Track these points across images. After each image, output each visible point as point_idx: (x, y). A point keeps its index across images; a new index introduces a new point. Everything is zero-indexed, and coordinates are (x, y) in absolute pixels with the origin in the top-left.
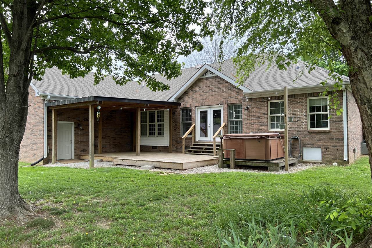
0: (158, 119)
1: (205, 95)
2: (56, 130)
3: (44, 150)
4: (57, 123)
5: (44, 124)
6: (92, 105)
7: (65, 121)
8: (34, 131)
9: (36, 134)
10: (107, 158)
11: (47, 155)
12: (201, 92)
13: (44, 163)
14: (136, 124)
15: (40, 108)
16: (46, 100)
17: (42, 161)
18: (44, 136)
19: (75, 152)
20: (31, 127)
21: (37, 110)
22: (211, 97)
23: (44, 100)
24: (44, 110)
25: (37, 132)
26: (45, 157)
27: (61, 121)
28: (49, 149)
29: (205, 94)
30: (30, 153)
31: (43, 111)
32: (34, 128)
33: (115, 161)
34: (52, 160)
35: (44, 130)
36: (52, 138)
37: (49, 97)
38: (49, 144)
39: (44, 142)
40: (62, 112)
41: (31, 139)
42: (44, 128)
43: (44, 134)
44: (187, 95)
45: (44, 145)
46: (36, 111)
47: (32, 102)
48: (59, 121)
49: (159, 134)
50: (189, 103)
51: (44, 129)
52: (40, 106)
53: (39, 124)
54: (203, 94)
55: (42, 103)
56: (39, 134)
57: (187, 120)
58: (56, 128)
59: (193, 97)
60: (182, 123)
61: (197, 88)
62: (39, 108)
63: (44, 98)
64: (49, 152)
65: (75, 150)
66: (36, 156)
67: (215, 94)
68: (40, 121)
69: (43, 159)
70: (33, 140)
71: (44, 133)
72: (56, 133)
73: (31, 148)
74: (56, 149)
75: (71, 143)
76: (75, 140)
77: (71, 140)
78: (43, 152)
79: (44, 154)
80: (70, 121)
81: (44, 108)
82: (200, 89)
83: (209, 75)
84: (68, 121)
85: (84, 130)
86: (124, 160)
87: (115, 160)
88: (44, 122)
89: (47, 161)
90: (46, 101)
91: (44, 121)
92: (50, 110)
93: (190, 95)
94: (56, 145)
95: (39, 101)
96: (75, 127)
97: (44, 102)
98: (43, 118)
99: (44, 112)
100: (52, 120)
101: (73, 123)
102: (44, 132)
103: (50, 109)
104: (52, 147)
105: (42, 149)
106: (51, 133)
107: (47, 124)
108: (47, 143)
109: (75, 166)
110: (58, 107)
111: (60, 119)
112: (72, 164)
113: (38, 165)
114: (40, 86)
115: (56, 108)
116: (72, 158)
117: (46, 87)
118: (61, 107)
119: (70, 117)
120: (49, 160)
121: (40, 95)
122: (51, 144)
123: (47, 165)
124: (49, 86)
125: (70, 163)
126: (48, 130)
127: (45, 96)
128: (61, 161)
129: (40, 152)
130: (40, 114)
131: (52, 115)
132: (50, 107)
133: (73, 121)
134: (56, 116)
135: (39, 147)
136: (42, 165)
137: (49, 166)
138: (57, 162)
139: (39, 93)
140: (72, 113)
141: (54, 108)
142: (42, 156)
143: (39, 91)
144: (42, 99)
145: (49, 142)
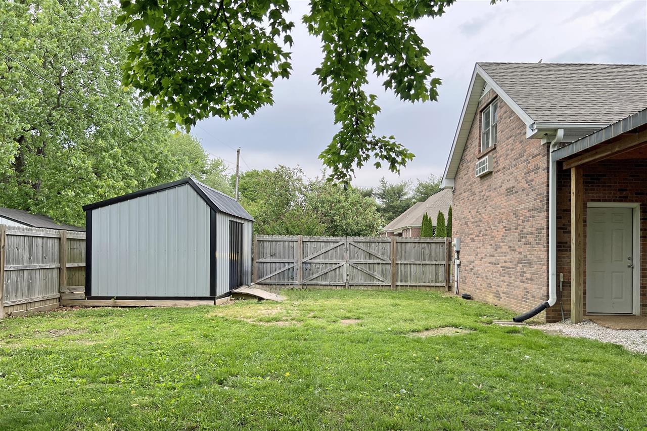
3: (548, 282)
4: (586, 207)
5: (548, 210)
7: (610, 201)
8: (525, 231)
9: (531, 239)
11: (555, 297)
13: (547, 318)
15: (539, 168)
16: (553, 143)
17: (544, 313)
18: (548, 243)
19: (643, 295)
20: (520, 222)
21: (532, 176)
23: (549, 143)
24: (548, 172)
25: (531, 234)
26: (552, 301)
27: (599, 201)
28: (562, 280)
30: (517, 287)
31: (546, 175)
32: (525, 223)
34: (570, 311)
35: (548, 228)
37: (561, 133)
38: (562, 267)
39: (548, 261)
40: (602, 176)
41: (520, 253)
42: (548, 221)
43: (548, 239)
45: (548, 268)
46: (529, 178)
47: (522, 159)
48: (593, 200)
51: (548, 225)
52: (540, 165)
53: (536, 212)
55: (543, 156)
56: (536, 240)
58: (583, 222)
62: (536, 169)
63: (548, 139)
64: (563, 287)
65: (643, 287)
66: (529, 296)
68: (538, 203)
69: (545, 306)
70: (524, 254)
71: (548, 235)
72: (580, 236)
73: (519, 274)
75: (631, 267)
76: (642, 259)
77: (631, 259)
78: (545, 288)
79: (548, 293)
80: (625, 201)
81: (548, 168)
84: (620, 201)
88: (548, 207)
89: (557, 314)
90: (554, 146)
91: (548, 203)
92: (566, 171)
94: (582, 270)
95: (536, 152)
96: (642, 219)
97: (548, 151)
98: (545, 194)
99: (548, 178)
100: (570, 200)
101: (636, 205)
102: (548, 232)
103: (565, 167)
104: (571, 276)
105: (544, 278)
106: (568, 234)
107: (557, 210)
108: (557, 265)
109: (644, 343)
110: (586, 158)
111: (595, 195)
112: (635, 335)
113: (534, 323)
114: (538, 109)
115: (580, 160)
116: (634, 313)
117: (554, 110)
118: (597, 153)
119: (626, 190)
120: (564, 311)
121: (536, 131)
122: (566, 267)
123: (556, 327)
124: (562, 108)
125: (625, 330)
126: (558, 228)
127: (549, 133)
128: (597, 320)
129: (539, 288)
130: (538, 185)
131: (570, 186)
132: (564, 164)
133: (636, 201)
134: (581, 185)
135: (537, 274)
136: (543, 324)
137: (560, 332)
138: (584, 321)
139: (535, 126)
140: (632, 176)
141: (574, 162)
142: (542, 299)
143: (534, 122)
144: (543, 145)
145: (561, 261)
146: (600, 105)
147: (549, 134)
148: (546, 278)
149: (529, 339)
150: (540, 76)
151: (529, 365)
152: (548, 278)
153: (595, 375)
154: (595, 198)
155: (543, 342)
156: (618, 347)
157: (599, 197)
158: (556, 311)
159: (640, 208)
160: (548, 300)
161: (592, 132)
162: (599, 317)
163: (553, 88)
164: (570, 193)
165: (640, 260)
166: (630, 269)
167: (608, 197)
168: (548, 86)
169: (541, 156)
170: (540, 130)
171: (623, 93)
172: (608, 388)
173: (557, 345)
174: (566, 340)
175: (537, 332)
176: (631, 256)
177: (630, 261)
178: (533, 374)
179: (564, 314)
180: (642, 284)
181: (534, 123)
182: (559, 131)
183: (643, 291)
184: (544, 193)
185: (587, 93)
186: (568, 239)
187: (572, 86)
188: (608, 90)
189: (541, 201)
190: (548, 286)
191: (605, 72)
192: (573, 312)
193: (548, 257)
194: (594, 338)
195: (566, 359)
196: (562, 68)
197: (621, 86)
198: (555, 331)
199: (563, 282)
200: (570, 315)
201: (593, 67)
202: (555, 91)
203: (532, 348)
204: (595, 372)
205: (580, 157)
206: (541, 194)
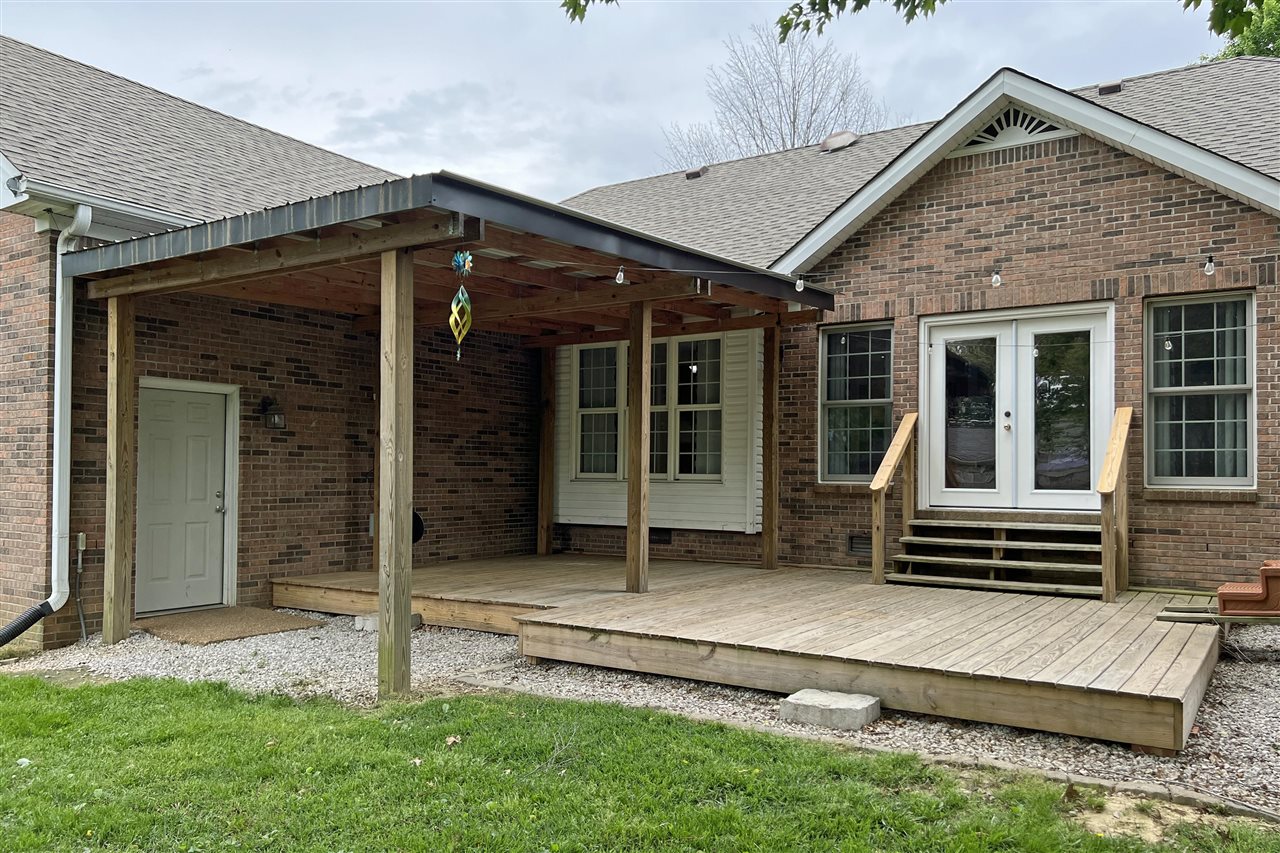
0: (681, 389)
1: (986, 249)
2: (128, 426)
3: (49, 555)
4: (137, 387)
5: (51, 388)
6: (404, 252)
7: (185, 377)
10: (456, 608)
11: (66, 588)
12: (957, 232)
13: (45, 638)
14: (553, 412)
15: (28, 286)
16: (65, 233)
17: (38, 626)
18: (50, 463)
19: (242, 565)
22: (1026, 263)
23: (53, 236)
24: (53, 299)
25: (5, 440)
26: (57, 600)
27: (164, 375)
28: (82, 548)
29: (984, 242)
31: (46, 304)
33: (535, 639)
34: (100, 617)
35: (51, 430)
36: (104, 481)
37: (84, 215)
38: (82, 519)
39: (50, 505)
40: (170, 323)
42: (51, 413)
43: (50, 455)
44: (862, 251)
45: (49, 522)
48: (151, 373)
49: (686, 466)
50: (880, 299)
51: (51, 423)
52: (31, 278)
53: (19, 389)
54: (972, 244)
55: (41, 259)
56: (16, 456)
57: (859, 390)
59: (906, 264)
60: (823, 406)
61: (932, 215)
62: (21, 287)
63: (53, 221)
64: (84, 564)
65: (242, 550)
67: (1058, 241)
68: (25, 369)
69: (43, 613)
71: (51, 446)
72: (127, 449)
74: (127, 547)
75: (222, 511)
76: (243, 495)
77: (222, 495)
78: (41, 570)
79: (48, 579)
80: (214, 381)
81: (53, 290)
82: (954, 215)
83: (1016, 137)
84: (206, 379)
85: (292, 434)
86: (603, 639)
87: (531, 631)
88: (51, 380)
89: (71, 625)
90: (68, 240)
91: (51, 372)
92: (95, 302)
93: (887, 251)
94: (129, 525)
95: (21, 247)
96: (243, 418)
97: (54, 249)
98: (45, 349)
99: (53, 314)
100: (104, 369)
101: (233, 390)
102: (50, 439)
103: (93, 294)
104: (104, 537)
105: (38, 547)
106: (99, 445)
107: (73, 389)
108: (71, 513)
109: (261, 667)
110: (145, 281)
111: (156, 363)
112: (238, 650)
113: (12, 656)
114: (26, 145)
115: (133, 283)
116: (225, 602)
117: (65, 158)
118: (169, 276)
119: (215, 358)
120: (85, 619)
121: (26, 197)
122: (93, 519)
123: (71, 658)
124: (85, 158)
125: (218, 642)
126: (75, 430)
127: (57, 209)
128: (160, 627)
129: (22, 570)
130: (27, 326)
131: (105, 337)
132: (91, 285)
133: (233, 382)
134: (130, 339)
135: (20, 536)
136: (36, 654)
137: (84, 669)
138: (133, 635)
139: (23, 186)
140: (228, 332)
141: (116, 286)
142: (31, 595)
143: (19, 174)
144: (40, 233)
145: (81, 505)
146: (163, 173)
147: (58, 212)
148: (44, 546)
149: (13, 707)
150: (24, 70)
151: (35, 786)
152: (49, 546)
153: (198, 773)
154: (156, 369)
155: (54, 708)
156: (220, 687)
157: (164, 366)
158: (67, 619)
159: (240, 395)
160: (48, 596)
161: (162, 231)
162: (161, 621)
163: (57, 106)
164: (105, 352)
165: (239, 497)
166: (220, 515)
167: (182, 369)
168: (44, 98)
169: (34, 257)
170: (34, 196)
171: (203, 161)
172: (235, 800)
173: (90, 711)
174: (107, 691)
175: (32, 685)
176: (221, 490)
177: (220, 500)
178: (55, 813)
179: (85, 623)
180: (241, 544)
181: (20, 178)
182: (81, 208)
183: (243, 558)
184: (41, 347)
185: (134, 141)
186: (98, 456)
187: (99, 115)
188: (175, 146)
189: (33, 365)
190: (49, 564)
191: (164, 109)
192: (108, 618)
193: (50, 497)
194: (161, 674)
195: (122, 745)
196: (73, 69)
197: (199, 147)
198: (71, 670)
199: (85, 552)
200: (100, 624)
201: (138, 89)
202: (62, 115)
203: (28, 734)
204: (194, 764)
205: (130, 278)
206: (32, 348)
